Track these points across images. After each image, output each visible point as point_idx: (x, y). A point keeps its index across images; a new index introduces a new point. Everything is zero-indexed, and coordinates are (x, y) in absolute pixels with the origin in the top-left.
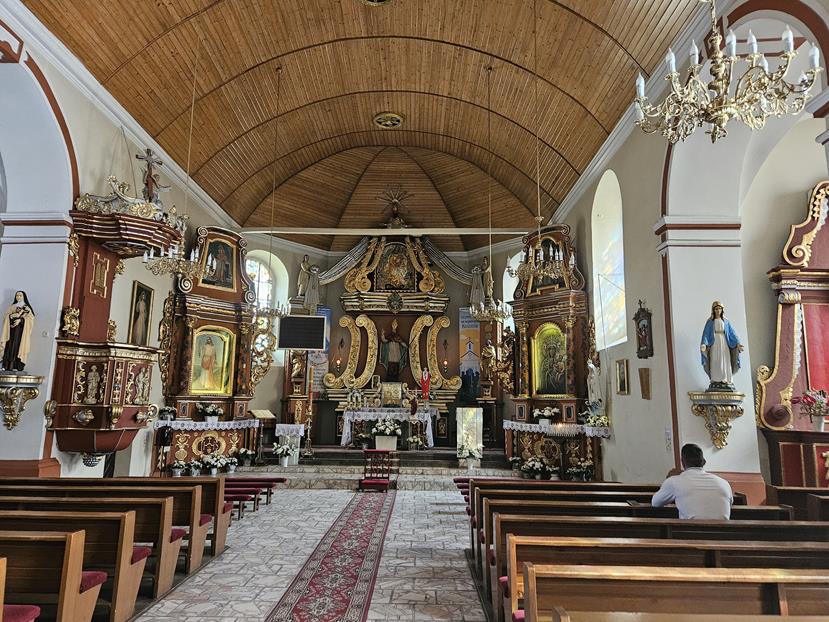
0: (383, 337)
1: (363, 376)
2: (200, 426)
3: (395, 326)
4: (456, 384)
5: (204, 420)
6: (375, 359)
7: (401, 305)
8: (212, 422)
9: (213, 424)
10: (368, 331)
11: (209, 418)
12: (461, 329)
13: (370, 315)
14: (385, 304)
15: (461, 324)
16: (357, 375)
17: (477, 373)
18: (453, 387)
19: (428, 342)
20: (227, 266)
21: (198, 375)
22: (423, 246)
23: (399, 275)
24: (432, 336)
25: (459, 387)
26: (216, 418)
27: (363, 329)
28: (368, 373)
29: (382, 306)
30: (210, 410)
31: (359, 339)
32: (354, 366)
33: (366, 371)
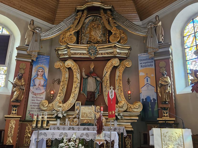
0: (84, 74)
1: (69, 102)
3: (92, 67)
4: (138, 108)
6: (78, 90)
7: (96, 52)
10: (74, 71)
12: (140, 69)
13: (76, 60)
14: (85, 52)
15: (140, 65)
16: (65, 101)
17: (154, 99)
18: (135, 110)
19: (117, 78)
22: (112, 15)
24: (118, 73)
25: (140, 110)
27: (70, 69)
28: (72, 100)
29: (84, 54)
31: (67, 76)
32: (63, 95)
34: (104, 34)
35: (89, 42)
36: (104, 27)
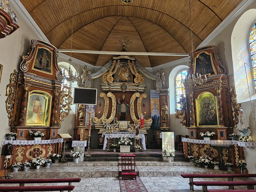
0: (119, 102)
1: (110, 118)
2: (31, 142)
3: (124, 97)
4: (150, 122)
5: (33, 139)
6: (115, 111)
7: (126, 88)
8: (38, 140)
9: (38, 142)
10: (112, 99)
11: (36, 139)
12: (151, 99)
13: (113, 92)
14: (119, 88)
15: (151, 97)
16: (108, 118)
17: (158, 117)
18: (148, 123)
19: (138, 104)
20: (48, 61)
21: (31, 116)
22: (135, 64)
23: (125, 76)
24: (139, 101)
25: (151, 123)
26: (40, 138)
27: (110, 98)
28: (112, 117)
29: (118, 89)
30: (36, 134)
31: (108, 102)
32: (106, 114)
33: (111, 116)
34: (130, 76)
35: (121, 81)
36: (130, 71)
